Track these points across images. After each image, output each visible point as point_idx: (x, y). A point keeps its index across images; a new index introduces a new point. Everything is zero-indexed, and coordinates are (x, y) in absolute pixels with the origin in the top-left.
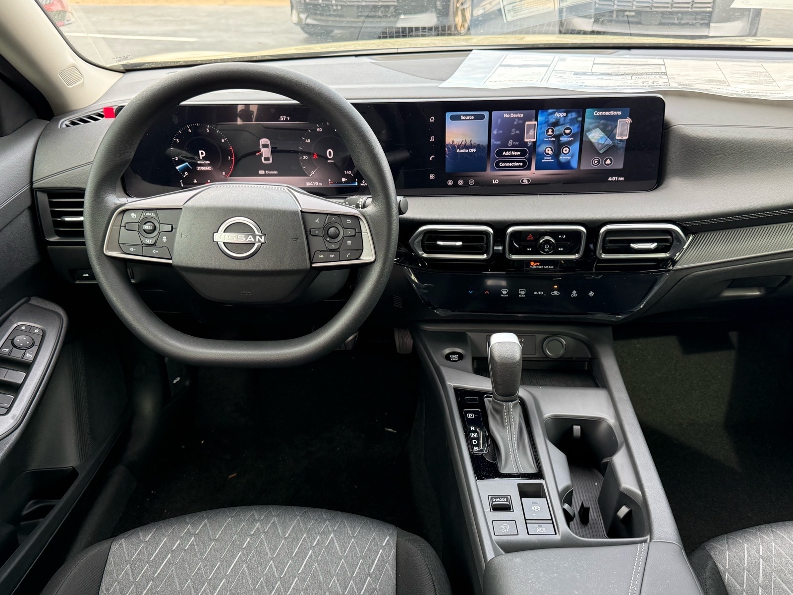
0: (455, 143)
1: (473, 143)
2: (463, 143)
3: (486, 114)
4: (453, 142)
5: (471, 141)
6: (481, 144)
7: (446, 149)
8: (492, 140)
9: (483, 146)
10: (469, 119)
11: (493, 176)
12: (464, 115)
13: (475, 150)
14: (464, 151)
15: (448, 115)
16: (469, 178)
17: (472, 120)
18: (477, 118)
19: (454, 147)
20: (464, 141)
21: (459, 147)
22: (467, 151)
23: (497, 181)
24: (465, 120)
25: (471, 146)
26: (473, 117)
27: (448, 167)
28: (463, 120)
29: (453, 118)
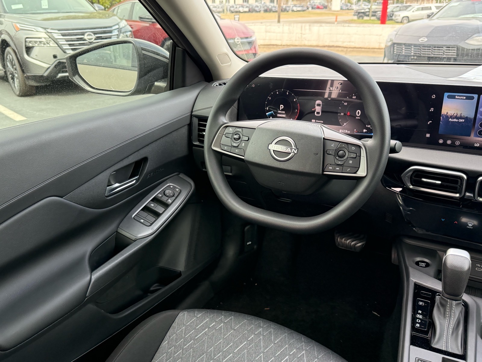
0: (449, 114)
1: (462, 115)
2: (455, 115)
3: (476, 96)
4: (447, 113)
5: (461, 114)
6: (468, 117)
7: (441, 118)
8: (478, 115)
9: (470, 118)
10: (462, 99)
11: (476, 140)
12: (458, 96)
13: (463, 120)
14: (455, 120)
15: (446, 94)
16: (456, 140)
17: (464, 99)
18: (468, 98)
19: (447, 117)
20: (456, 113)
21: (451, 117)
22: (457, 120)
23: (478, 145)
24: (459, 99)
25: (461, 118)
26: (465, 98)
27: (441, 130)
28: (457, 99)
29: (449, 97)
